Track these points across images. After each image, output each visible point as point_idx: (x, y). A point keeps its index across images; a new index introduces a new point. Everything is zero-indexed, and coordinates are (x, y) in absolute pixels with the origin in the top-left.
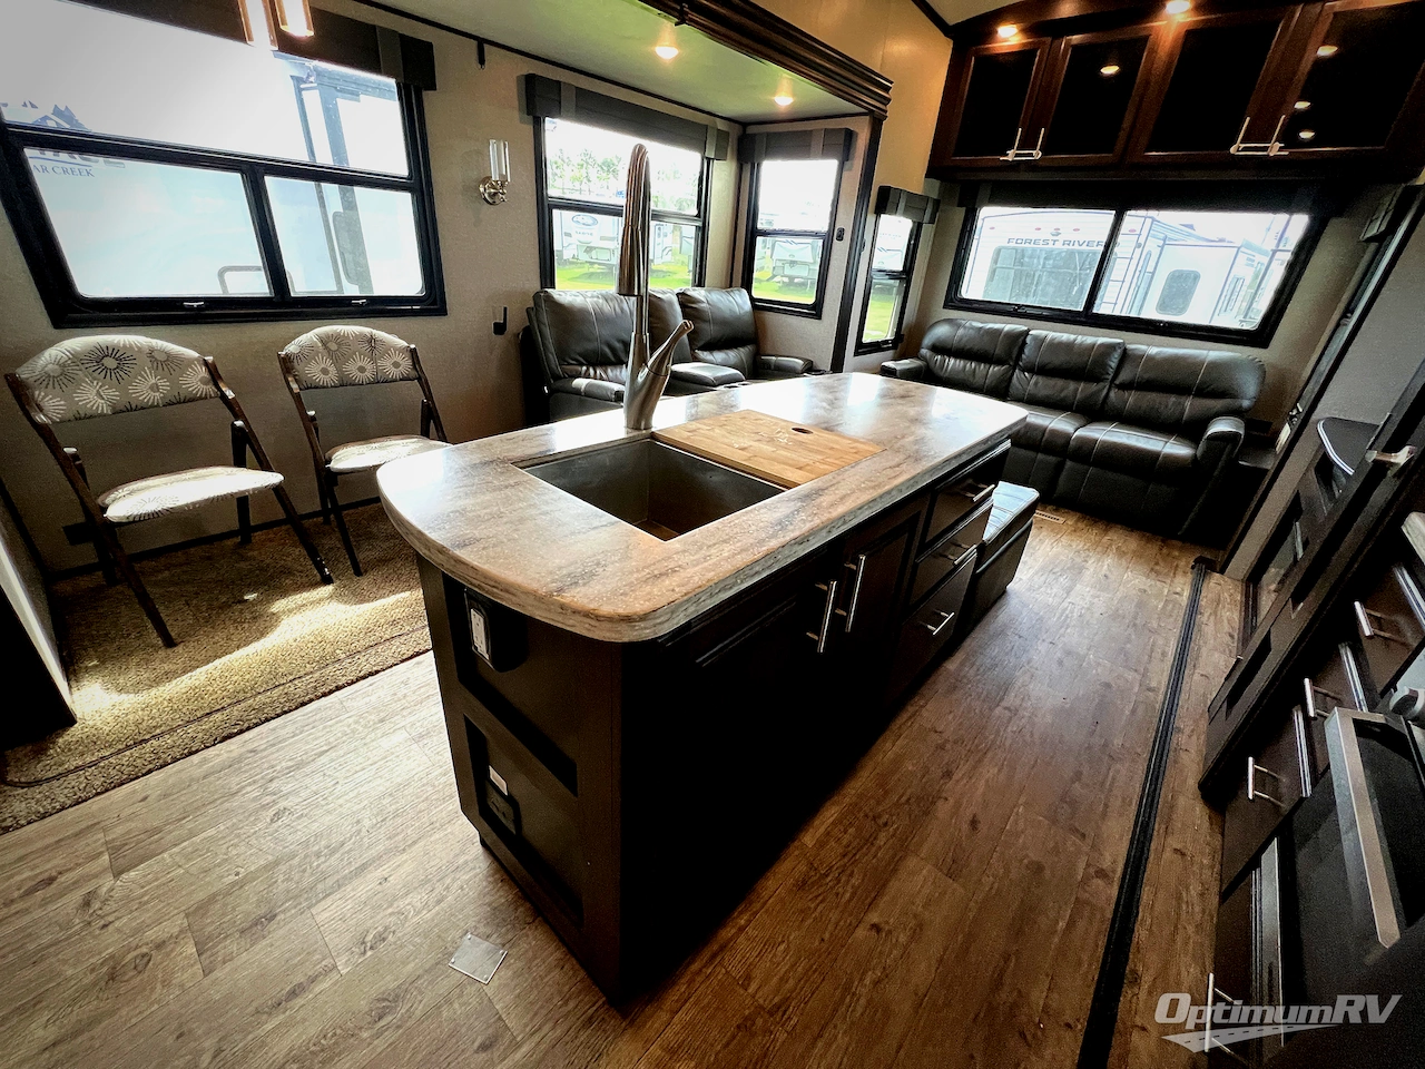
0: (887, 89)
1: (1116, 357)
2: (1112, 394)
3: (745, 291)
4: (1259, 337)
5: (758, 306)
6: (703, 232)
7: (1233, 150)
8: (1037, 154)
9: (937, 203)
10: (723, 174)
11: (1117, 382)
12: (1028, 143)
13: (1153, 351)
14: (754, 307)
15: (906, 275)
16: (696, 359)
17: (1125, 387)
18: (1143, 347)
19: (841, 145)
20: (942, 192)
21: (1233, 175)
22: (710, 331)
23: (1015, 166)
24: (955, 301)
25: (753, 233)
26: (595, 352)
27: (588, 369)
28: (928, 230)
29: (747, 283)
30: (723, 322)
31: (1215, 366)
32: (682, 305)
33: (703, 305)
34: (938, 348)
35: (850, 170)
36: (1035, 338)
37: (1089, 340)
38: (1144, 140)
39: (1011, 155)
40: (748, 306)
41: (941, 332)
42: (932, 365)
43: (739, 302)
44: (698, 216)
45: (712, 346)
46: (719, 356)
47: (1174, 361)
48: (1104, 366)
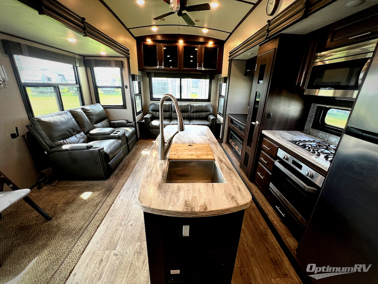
0: (129, 51)
1: (190, 107)
2: (191, 114)
3: (99, 104)
4: (209, 100)
5: (105, 107)
6: (80, 88)
7: (197, 68)
8: (163, 67)
9: (143, 77)
10: (81, 70)
11: (191, 112)
12: (161, 65)
13: (195, 105)
14: (104, 108)
15: (140, 93)
16: (94, 128)
17: (193, 112)
18: (193, 104)
19: (120, 65)
20: (142, 74)
21: (198, 73)
22: (95, 118)
23: (159, 69)
24: (152, 99)
25: (96, 88)
26: (64, 135)
27: (63, 141)
28: (142, 83)
29: (98, 101)
30: (98, 114)
31: (205, 106)
32: (85, 112)
33: (91, 111)
34: (153, 110)
35: (124, 70)
37: (184, 104)
38: (183, 66)
39: (158, 67)
40: (102, 108)
41: (151, 108)
42: (153, 114)
43: (97, 109)
44: (77, 83)
45: (97, 122)
46: (99, 124)
47: (199, 106)
48: (188, 109)
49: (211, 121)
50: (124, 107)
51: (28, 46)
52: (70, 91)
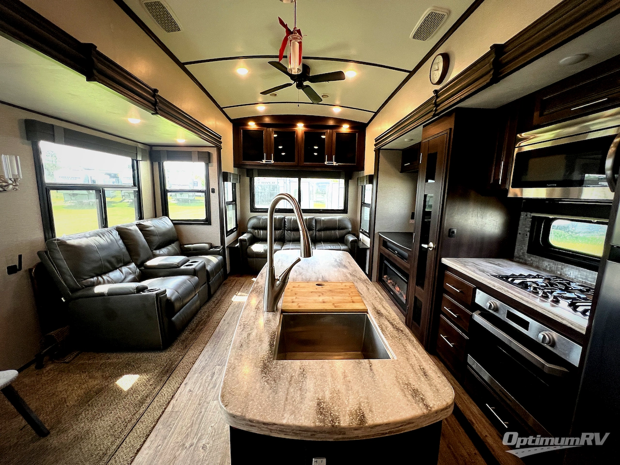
0: (220, 139)
1: (314, 221)
2: (317, 234)
3: (167, 217)
4: (345, 211)
5: (176, 223)
6: (139, 194)
7: (325, 163)
8: (272, 162)
9: (240, 176)
10: (144, 167)
11: (317, 230)
12: (269, 158)
13: (323, 218)
14: (174, 224)
15: (234, 200)
16: (155, 256)
17: (320, 230)
18: (320, 218)
19: (206, 157)
20: (239, 172)
21: (324, 169)
22: (156, 240)
23: (265, 165)
24: (253, 210)
25: (164, 193)
26: (100, 267)
27: (98, 279)
28: (238, 185)
29: (165, 213)
30: (164, 234)
31: (339, 220)
32: (141, 230)
33: (153, 228)
34: (254, 228)
35: (212, 166)
36: (288, 219)
38: (303, 159)
39: (264, 161)
40: (171, 224)
41: (252, 222)
42: (254, 234)
43: (163, 224)
44: (135, 185)
45: (160, 247)
46: (164, 251)
47: (330, 221)
48: (312, 225)
49: (349, 245)
50: (208, 221)
51: (65, 130)
52: (124, 200)
